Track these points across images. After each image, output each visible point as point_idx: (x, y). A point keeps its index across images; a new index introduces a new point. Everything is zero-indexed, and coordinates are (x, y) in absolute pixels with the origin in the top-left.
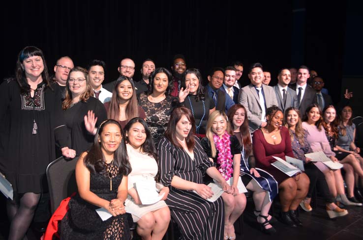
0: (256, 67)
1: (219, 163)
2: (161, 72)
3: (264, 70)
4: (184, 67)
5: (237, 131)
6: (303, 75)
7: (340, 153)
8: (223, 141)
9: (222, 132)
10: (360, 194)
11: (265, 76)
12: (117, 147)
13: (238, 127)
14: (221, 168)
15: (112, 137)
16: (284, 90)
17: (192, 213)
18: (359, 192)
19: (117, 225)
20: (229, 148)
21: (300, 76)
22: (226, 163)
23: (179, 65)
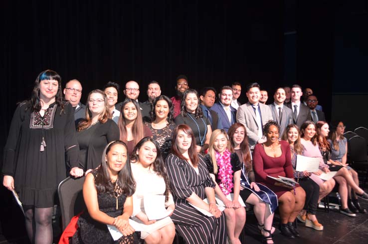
0: (254, 86)
1: (220, 178)
2: (161, 99)
3: (261, 89)
4: (186, 87)
5: (238, 148)
6: (296, 94)
7: (333, 166)
8: (223, 158)
9: (222, 150)
10: (353, 205)
11: (262, 95)
12: (122, 166)
13: (238, 144)
14: (221, 183)
15: (119, 157)
16: (279, 108)
17: (196, 226)
18: (352, 203)
19: (126, 240)
20: (229, 164)
21: (293, 94)
22: (227, 178)
23: (182, 85)
